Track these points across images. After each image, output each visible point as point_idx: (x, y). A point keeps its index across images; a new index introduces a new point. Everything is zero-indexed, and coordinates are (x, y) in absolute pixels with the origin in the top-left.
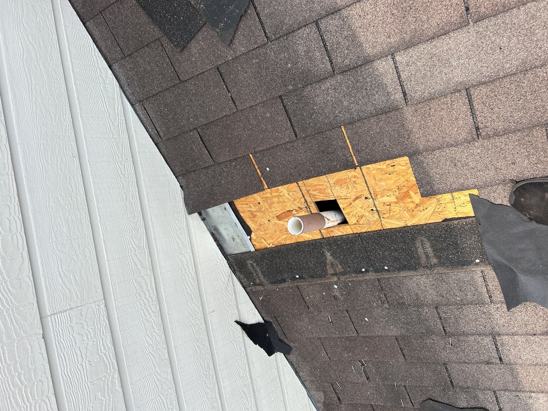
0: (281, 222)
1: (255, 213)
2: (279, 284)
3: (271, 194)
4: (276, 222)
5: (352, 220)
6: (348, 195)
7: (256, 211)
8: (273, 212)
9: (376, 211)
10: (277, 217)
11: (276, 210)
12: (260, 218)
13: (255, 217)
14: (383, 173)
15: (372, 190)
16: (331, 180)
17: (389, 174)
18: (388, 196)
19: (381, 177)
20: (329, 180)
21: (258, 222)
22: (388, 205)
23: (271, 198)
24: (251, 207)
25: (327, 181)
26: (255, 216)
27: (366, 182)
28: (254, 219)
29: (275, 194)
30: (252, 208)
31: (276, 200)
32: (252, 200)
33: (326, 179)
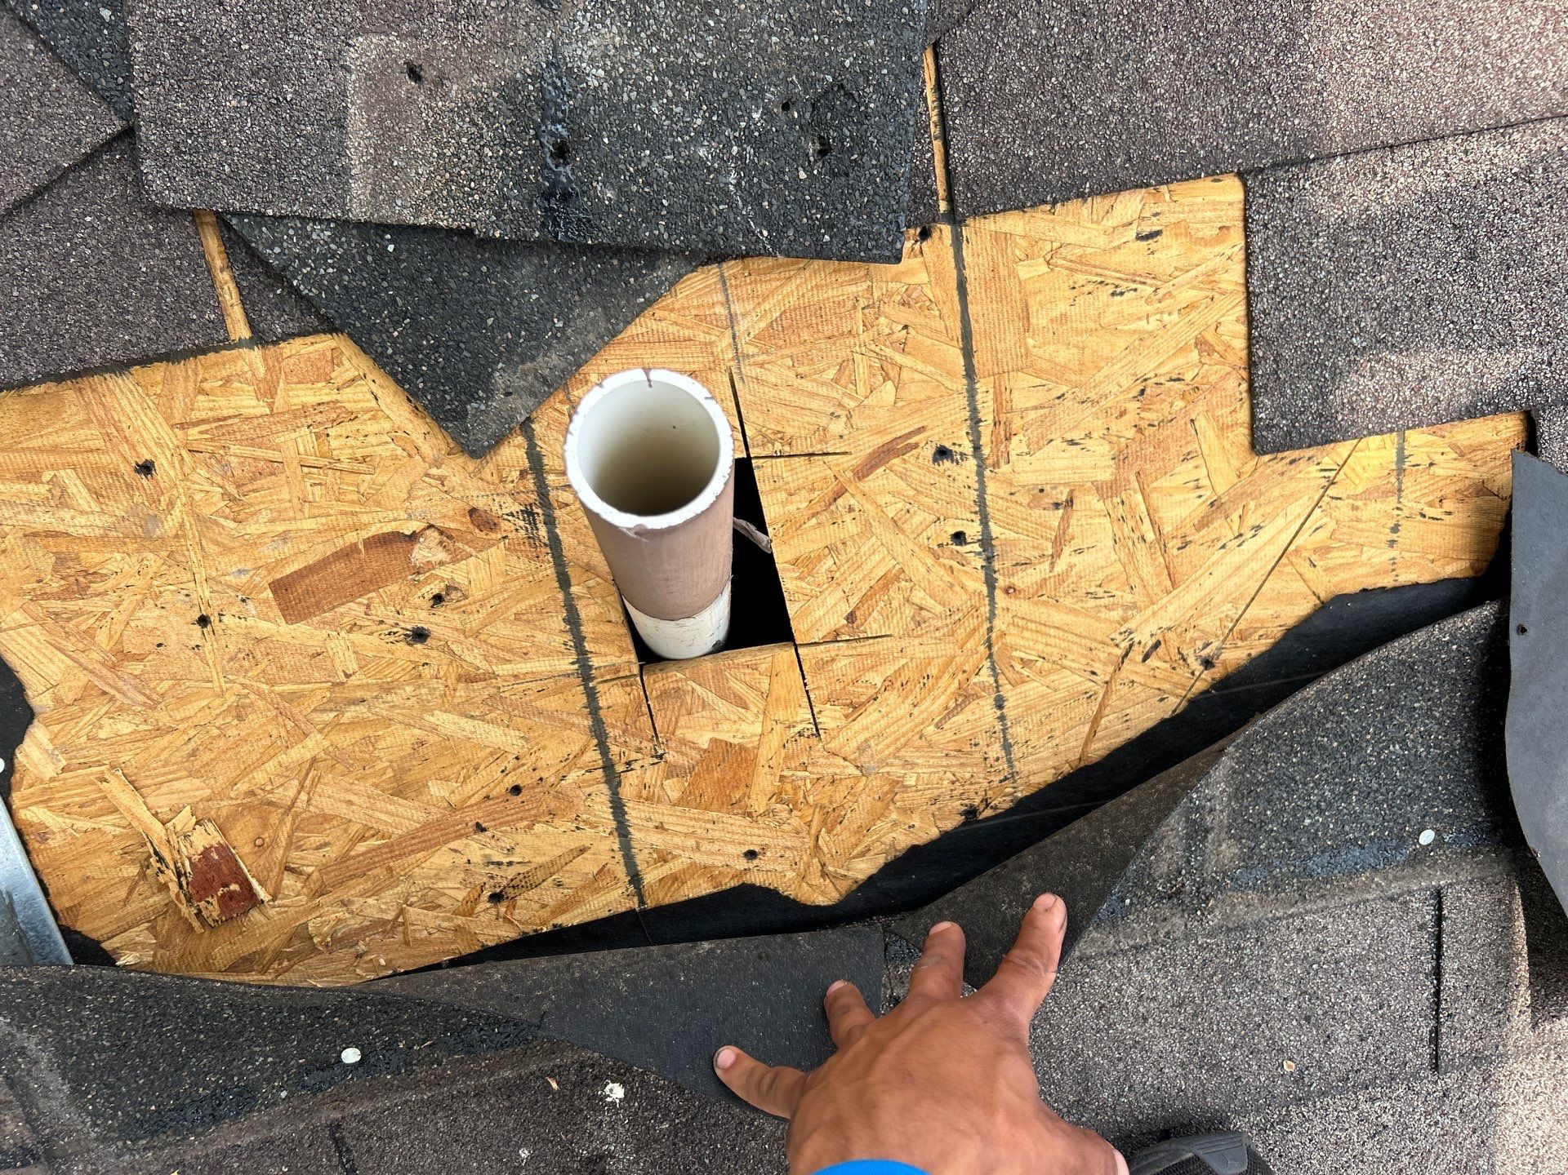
0: (304, 633)
1: (91, 558)
2: (191, 1131)
3: (267, 391)
4: (264, 627)
5: (819, 613)
6: (837, 427)
7: (103, 541)
8: (253, 543)
9: (977, 548)
10: (281, 588)
11: (280, 528)
12: (129, 601)
13: (82, 592)
14: (1081, 278)
15: (991, 396)
16: (749, 306)
17: (1111, 289)
18: (1072, 443)
19: (1062, 307)
20: (737, 308)
21: (102, 637)
22: (1057, 505)
23: (257, 433)
24: (62, 499)
25: (721, 310)
26: (81, 582)
27: (967, 335)
28: (73, 605)
29: (306, 396)
30: (66, 514)
31: (299, 441)
32: (91, 436)
33: (721, 297)
